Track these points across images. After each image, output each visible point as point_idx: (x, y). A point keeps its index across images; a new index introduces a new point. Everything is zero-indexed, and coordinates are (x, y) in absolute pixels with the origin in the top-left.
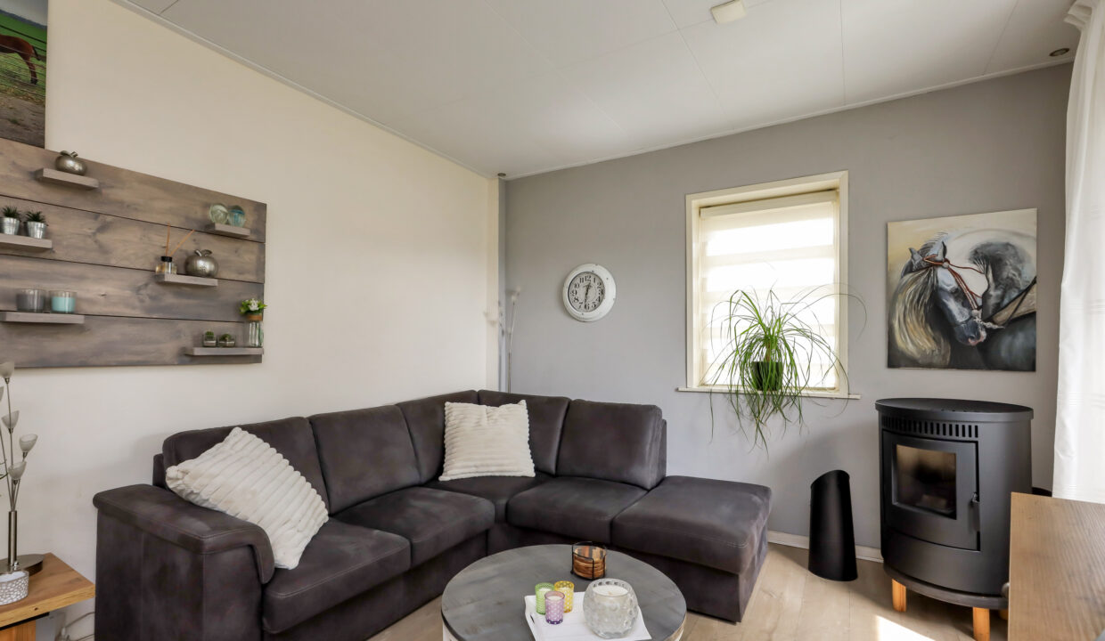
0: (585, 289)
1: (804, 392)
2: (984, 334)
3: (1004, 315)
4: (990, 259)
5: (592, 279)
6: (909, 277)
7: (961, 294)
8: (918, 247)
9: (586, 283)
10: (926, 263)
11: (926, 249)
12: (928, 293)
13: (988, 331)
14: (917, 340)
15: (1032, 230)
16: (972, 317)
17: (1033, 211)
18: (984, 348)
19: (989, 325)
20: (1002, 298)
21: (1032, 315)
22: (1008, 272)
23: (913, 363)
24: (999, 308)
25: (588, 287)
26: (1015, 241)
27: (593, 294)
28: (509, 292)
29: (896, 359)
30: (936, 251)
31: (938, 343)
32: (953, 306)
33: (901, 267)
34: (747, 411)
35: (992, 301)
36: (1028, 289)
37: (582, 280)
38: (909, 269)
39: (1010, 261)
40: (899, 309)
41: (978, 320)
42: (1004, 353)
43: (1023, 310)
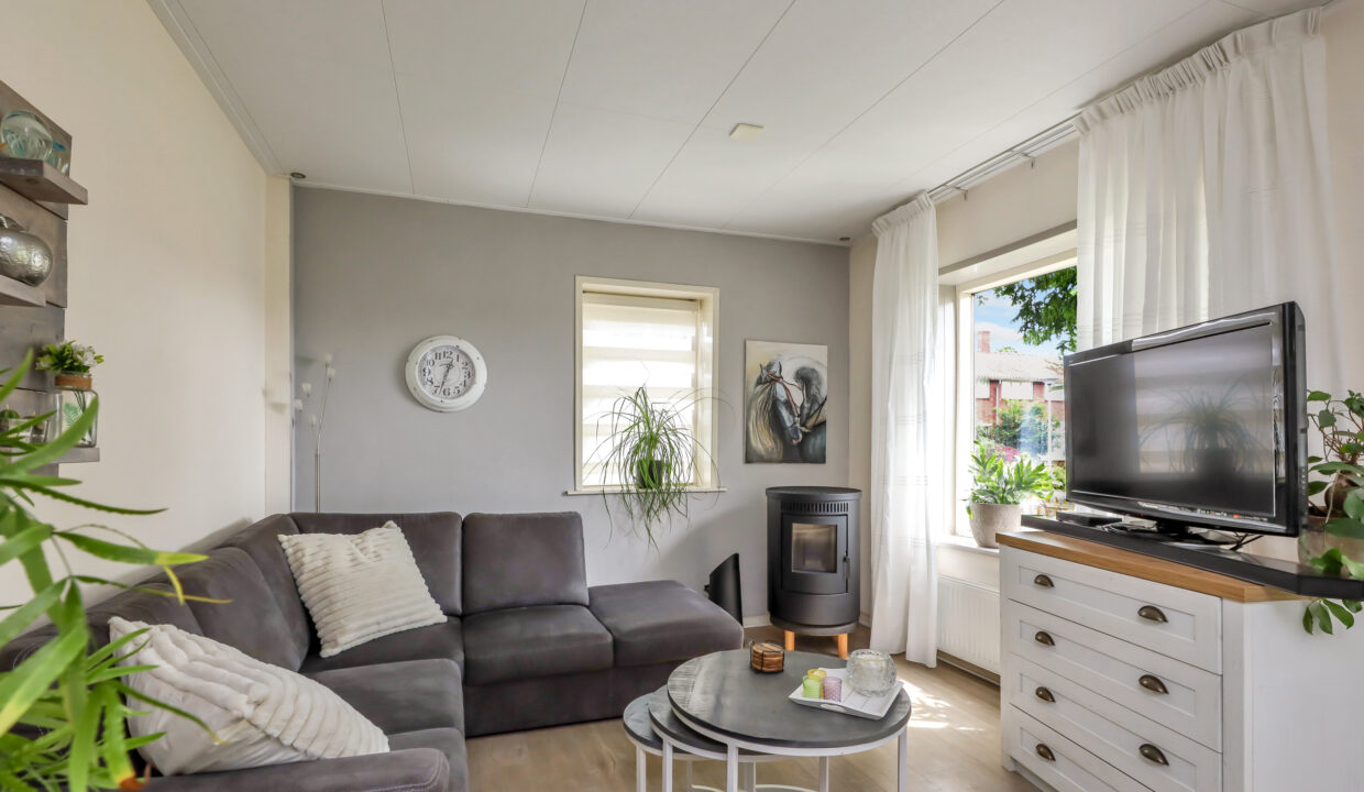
0: (444, 369)
1: (688, 488)
2: (801, 436)
3: (811, 422)
4: (805, 379)
5: (454, 356)
6: (759, 388)
7: (789, 404)
8: (765, 365)
9: (444, 361)
10: (769, 379)
11: (770, 366)
12: (771, 402)
13: (804, 433)
14: (764, 441)
15: (824, 361)
16: (795, 423)
17: (824, 348)
18: (801, 445)
19: (804, 429)
20: (810, 409)
21: (823, 423)
22: (814, 390)
23: (762, 460)
24: (809, 416)
25: (449, 366)
26: (817, 368)
27: (457, 376)
28: (302, 361)
29: (750, 457)
30: (775, 369)
31: (776, 442)
32: (785, 413)
33: (754, 379)
34: (636, 510)
35: (806, 411)
36: (822, 405)
37: (438, 356)
38: (759, 382)
39: (815, 382)
40: (753, 413)
41: (798, 425)
42: (811, 451)
43: (820, 419)
